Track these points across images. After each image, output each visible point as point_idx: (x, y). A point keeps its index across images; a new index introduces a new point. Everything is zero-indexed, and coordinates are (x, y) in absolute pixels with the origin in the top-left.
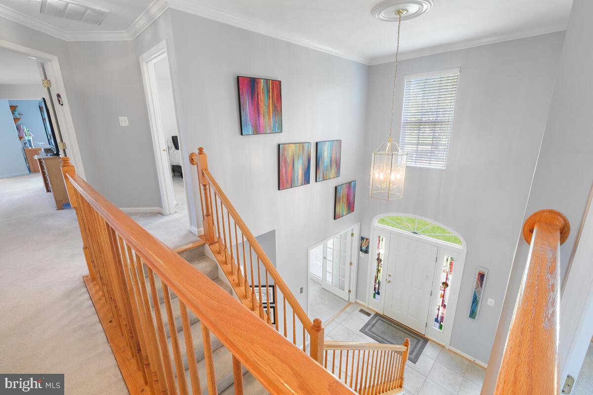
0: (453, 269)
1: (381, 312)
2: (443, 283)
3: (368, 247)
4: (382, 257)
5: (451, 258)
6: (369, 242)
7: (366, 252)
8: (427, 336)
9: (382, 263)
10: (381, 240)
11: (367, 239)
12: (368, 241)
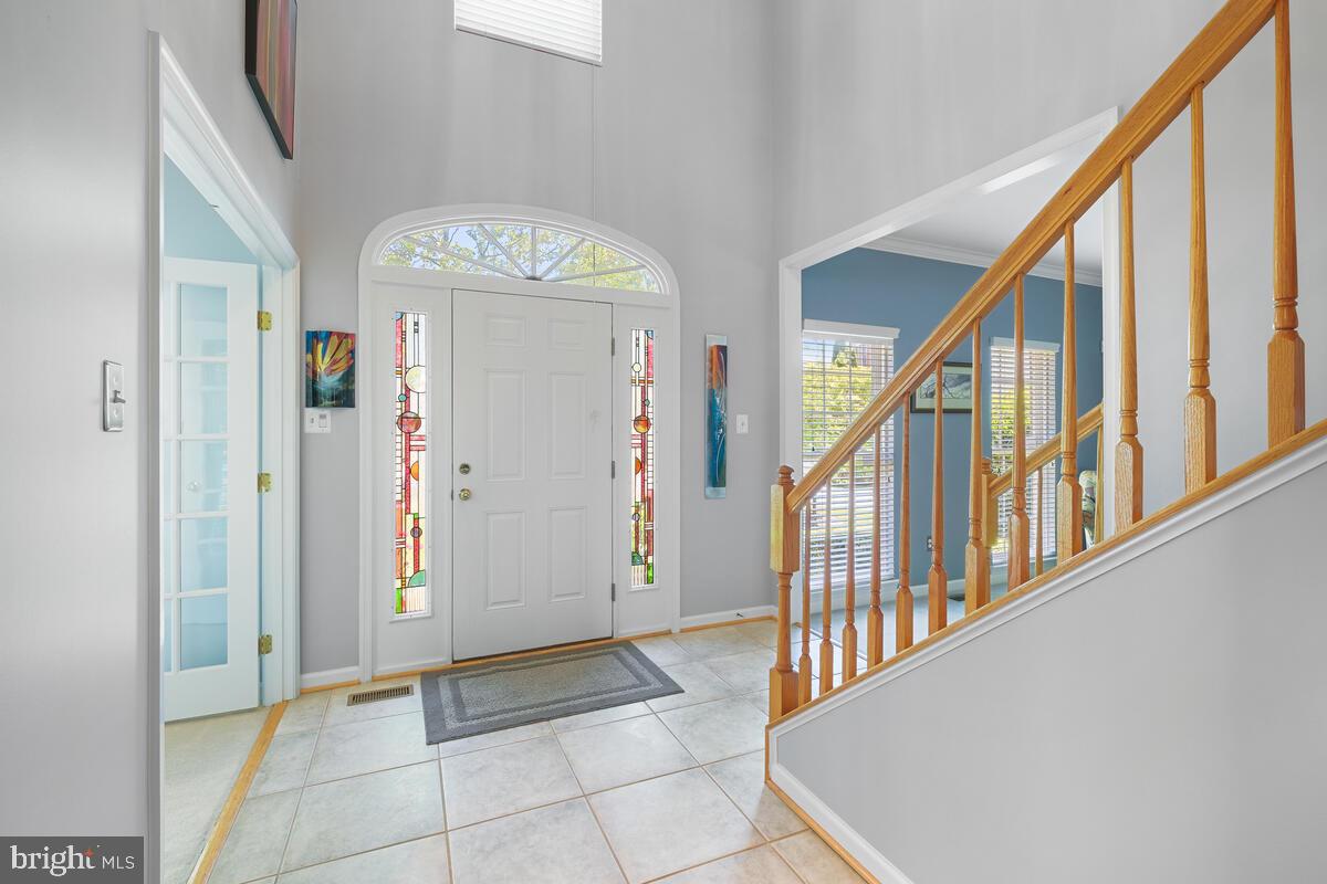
0: (655, 363)
1: (442, 660)
2: (637, 420)
3: (349, 376)
4: (419, 406)
5: (646, 332)
6: (352, 352)
7: (344, 397)
8: (624, 632)
9: (422, 431)
10: (410, 328)
11: (343, 336)
12: (347, 344)
